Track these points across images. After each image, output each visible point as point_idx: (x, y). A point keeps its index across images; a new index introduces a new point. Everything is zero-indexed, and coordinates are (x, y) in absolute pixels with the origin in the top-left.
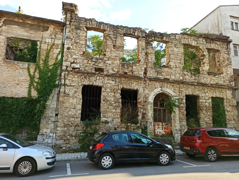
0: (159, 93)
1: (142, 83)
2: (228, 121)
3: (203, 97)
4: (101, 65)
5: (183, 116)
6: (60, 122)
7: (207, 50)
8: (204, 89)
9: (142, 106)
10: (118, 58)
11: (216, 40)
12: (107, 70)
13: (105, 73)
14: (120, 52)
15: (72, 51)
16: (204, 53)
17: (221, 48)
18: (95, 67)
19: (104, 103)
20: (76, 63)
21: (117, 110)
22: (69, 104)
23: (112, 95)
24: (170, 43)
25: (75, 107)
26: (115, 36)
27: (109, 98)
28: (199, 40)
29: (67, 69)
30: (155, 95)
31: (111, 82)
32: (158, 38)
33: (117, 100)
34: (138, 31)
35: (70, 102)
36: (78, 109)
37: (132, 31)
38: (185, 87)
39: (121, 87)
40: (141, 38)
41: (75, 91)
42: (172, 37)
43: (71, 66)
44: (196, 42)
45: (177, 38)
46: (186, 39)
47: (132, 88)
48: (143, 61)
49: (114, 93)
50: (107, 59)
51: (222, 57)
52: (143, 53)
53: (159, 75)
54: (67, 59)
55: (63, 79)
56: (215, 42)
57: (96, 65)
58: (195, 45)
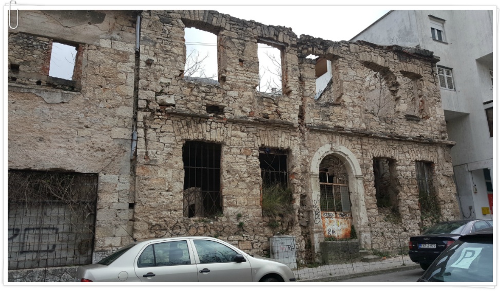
0: (328, 154)
1: (296, 136)
2: (443, 203)
3: (402, 162)
4: (218, 100)
5: (371, 198)
6: (139, 220)
7: (402, 75)
8: (402, 147)
9: (299, 181)
10: (250, 86)
11: (414, 57)
12: (230, 110)
13: (227, 116)
14: (254, 74)
15: (158, 67)
16: (398, 80)
17: (424, 72)
18: (207, 104)
19: (228, 176)
20: (166, 94)
21: (255, 190)
22: (158, 182)
23: (243, 160)
24: (341, 59)
25: (170, 188)
26: (241, 41)
27: (238, 167)
28: (388, 55)
29: (147, 107)
30: (322, 160)
31: (239, 133)
32: (319, 49)
33: (254, 169)
34: (284, 34)
35: (160, 176)
36: (176, 190)
37: (272, 33)
38: (370, 142)
39: (258, 143)
40: (289, 47)
41: (169, 153)
42: (343, 48)
43: (156, 100)
44: (383, 58)
45: (352, 51)
46: (366, 52)
47: (279, 146)
48: (296, 93)
49: (247, 156)
50: (228, 87)
51: (425, 87)
52: (294, 78)
53: (326, 120)
54: (148, 86)
55: (141, 127)
56: (413, 60)
57: (209, 100)
58: (383, 65)
